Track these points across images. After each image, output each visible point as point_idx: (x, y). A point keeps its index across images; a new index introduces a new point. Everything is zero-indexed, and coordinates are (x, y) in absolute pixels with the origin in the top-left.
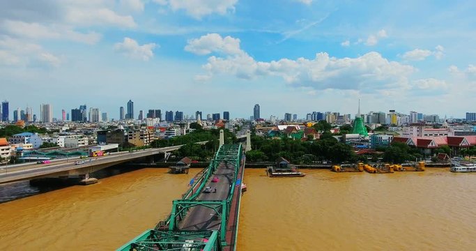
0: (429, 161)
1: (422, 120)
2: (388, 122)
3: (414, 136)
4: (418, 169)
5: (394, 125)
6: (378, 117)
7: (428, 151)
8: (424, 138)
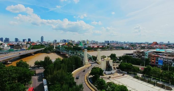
0: (94, 50)
1: (94, 43)
2: (86, 43)
3: (92, 46)
4: (92, 51)
5: (88, 44)
6: (84, 42)
7: (94, 48)
8: (93, 46)
